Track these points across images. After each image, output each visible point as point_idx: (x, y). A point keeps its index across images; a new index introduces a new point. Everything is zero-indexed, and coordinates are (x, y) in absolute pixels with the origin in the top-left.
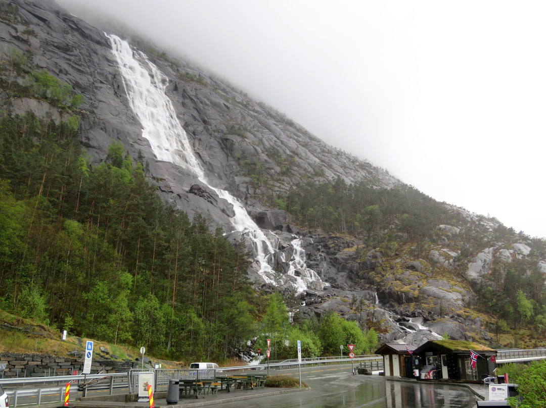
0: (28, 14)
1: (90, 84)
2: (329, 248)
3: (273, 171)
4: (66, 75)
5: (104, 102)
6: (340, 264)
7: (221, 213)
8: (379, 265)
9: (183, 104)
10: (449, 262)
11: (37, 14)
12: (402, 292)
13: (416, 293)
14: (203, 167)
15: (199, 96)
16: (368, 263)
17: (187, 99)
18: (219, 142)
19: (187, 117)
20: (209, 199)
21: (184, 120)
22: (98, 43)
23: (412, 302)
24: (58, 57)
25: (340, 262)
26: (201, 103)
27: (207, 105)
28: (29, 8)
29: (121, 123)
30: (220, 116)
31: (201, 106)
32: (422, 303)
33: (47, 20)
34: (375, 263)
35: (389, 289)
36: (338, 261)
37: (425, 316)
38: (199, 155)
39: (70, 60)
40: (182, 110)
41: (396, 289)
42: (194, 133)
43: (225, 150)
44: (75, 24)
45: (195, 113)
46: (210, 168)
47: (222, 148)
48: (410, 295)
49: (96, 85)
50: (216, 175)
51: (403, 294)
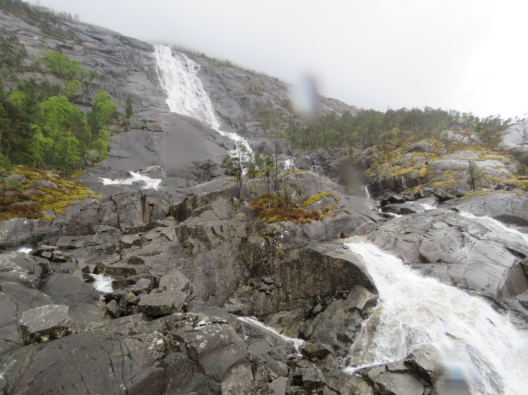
0: (87, 37)
1: (124, 72)
2: (325, 160)
3: (285, 115)
4: (102, 67)
5: (133, 82)
6: (333, 171)
7: (219, 147)
8: (375, 160)
9: (211, 81)
10: (470, 138)
11: (95, 37)
12: (400, 175)
13: (423, 172)
14: (221, 120)
15: (225, 74)
16: (363, 162)
17: (215, 77)
18: (238, 102)
19: (213, 90)
20: (206, 136)
21: (210, 92)
22: (144, 49)
23: (417, 185)
24: (98, 57)
25: (333, 169)
26: (227, 78)
27: (231, 79)
28: (90, 34)
29: (145, 95)
30: (241, 84)
31: (226, 80)
32: (434, 181)
33: (102, 40)
34: (371, 159)
35: (382, 177)
36: (331, 169)
37: (440, 194)
38: (218, 113)
39: (110, 58)
40: (210, 84)
41: (393, 174)
42: (218, 99)
43: (243, 107)
44: (128, 41)
45: (221, 86)
46: (228, 122)
47: (241, 106)
48: (413, 176)
49: (130, 72)
50: (233, 126)
51: (402, 177)
